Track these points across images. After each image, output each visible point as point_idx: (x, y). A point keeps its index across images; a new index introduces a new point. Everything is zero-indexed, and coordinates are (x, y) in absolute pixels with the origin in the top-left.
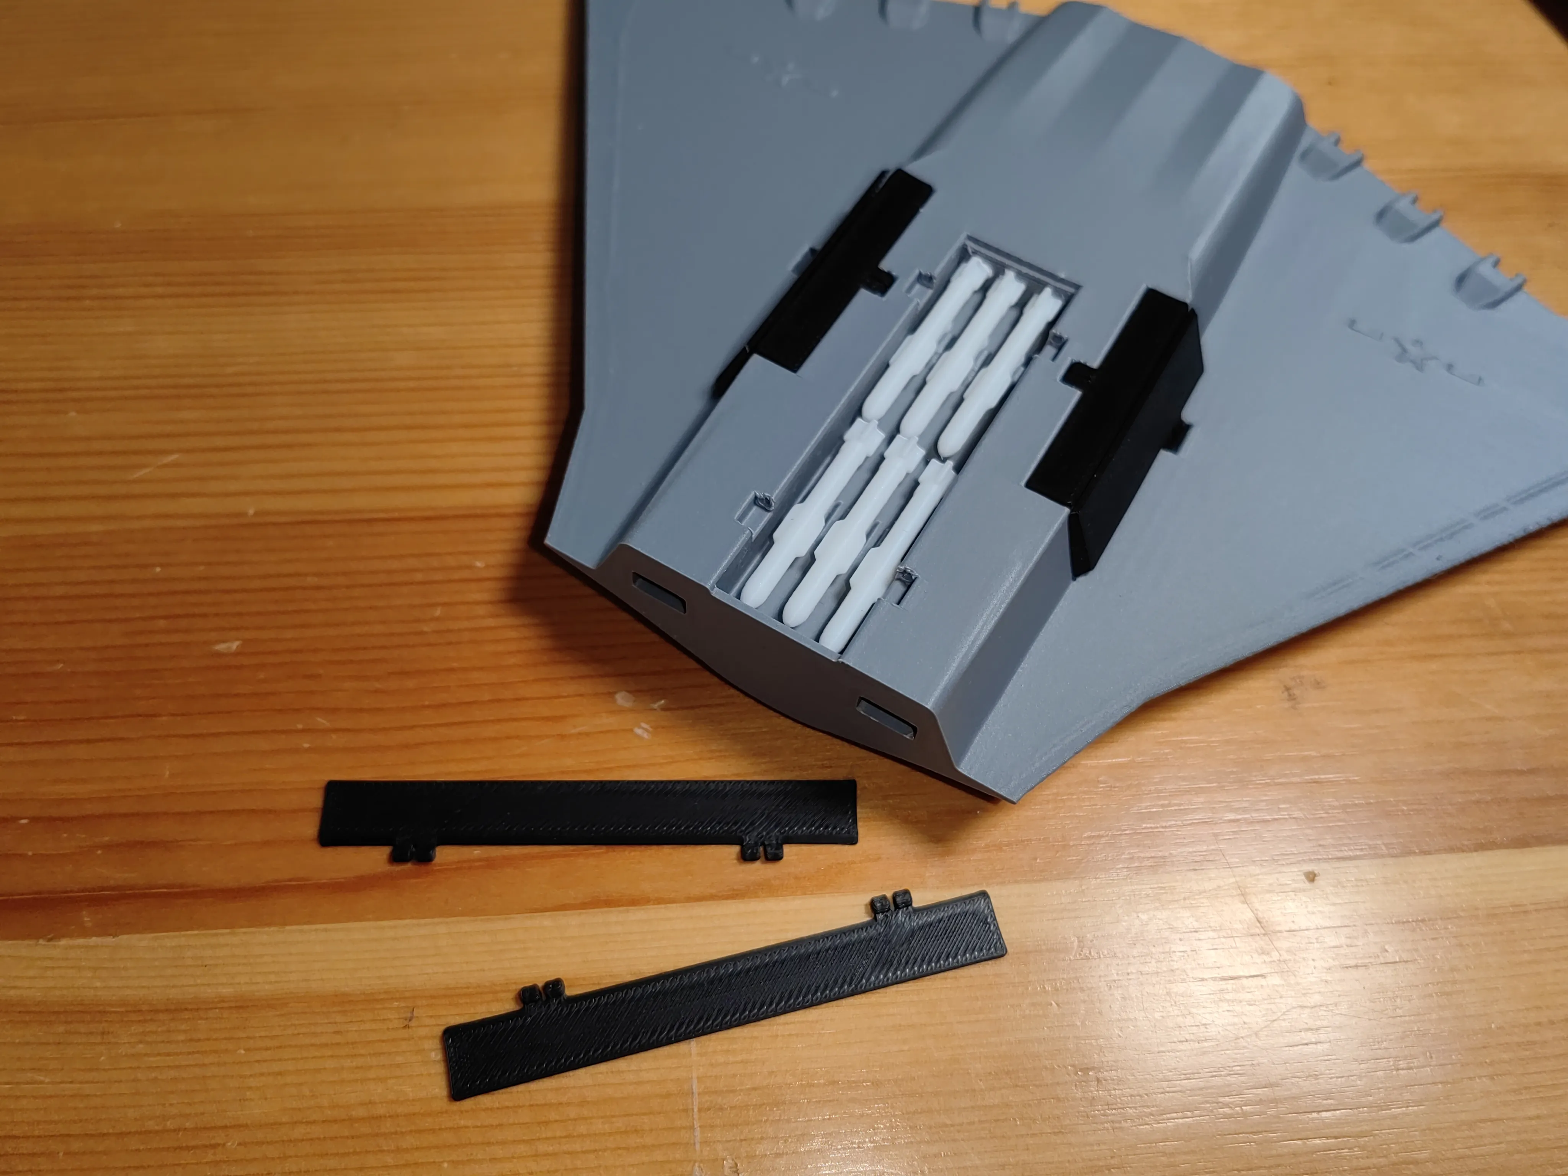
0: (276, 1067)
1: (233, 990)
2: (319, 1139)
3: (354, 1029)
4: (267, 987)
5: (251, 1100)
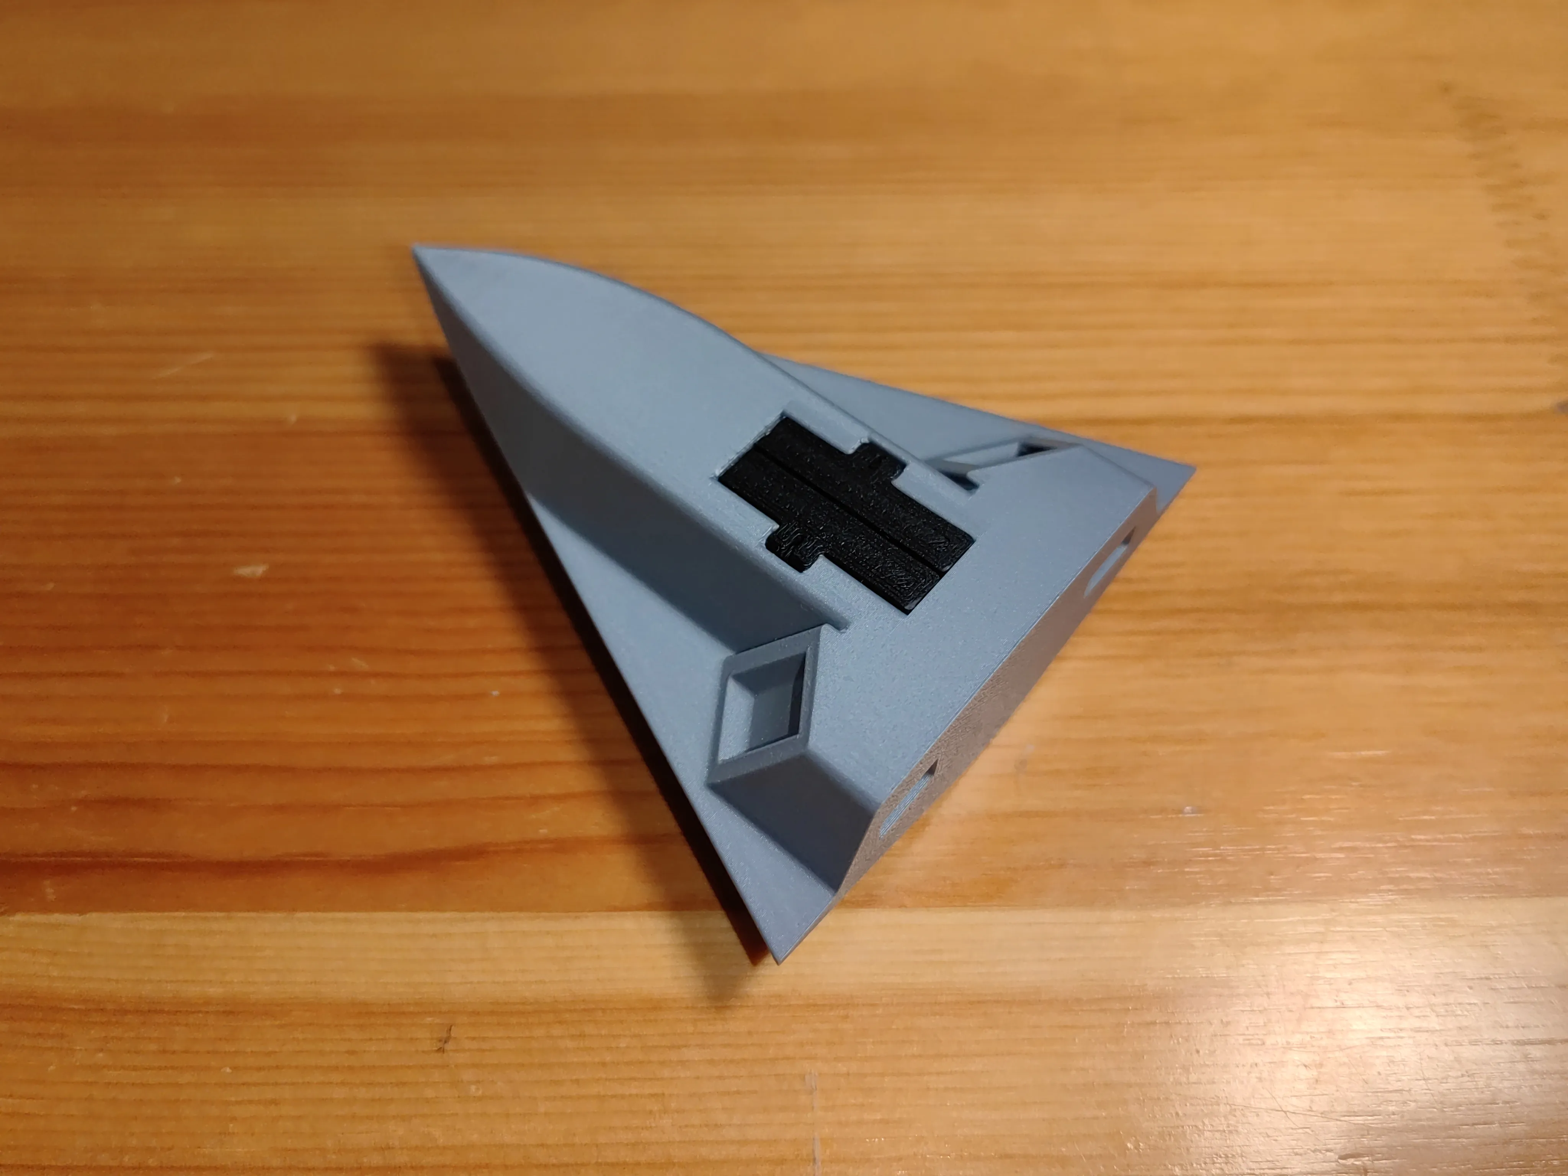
0: (269, 1093)
1: (222, 990)
3: (373, 1049)
4: (266, 989)
5: (234, 1134)
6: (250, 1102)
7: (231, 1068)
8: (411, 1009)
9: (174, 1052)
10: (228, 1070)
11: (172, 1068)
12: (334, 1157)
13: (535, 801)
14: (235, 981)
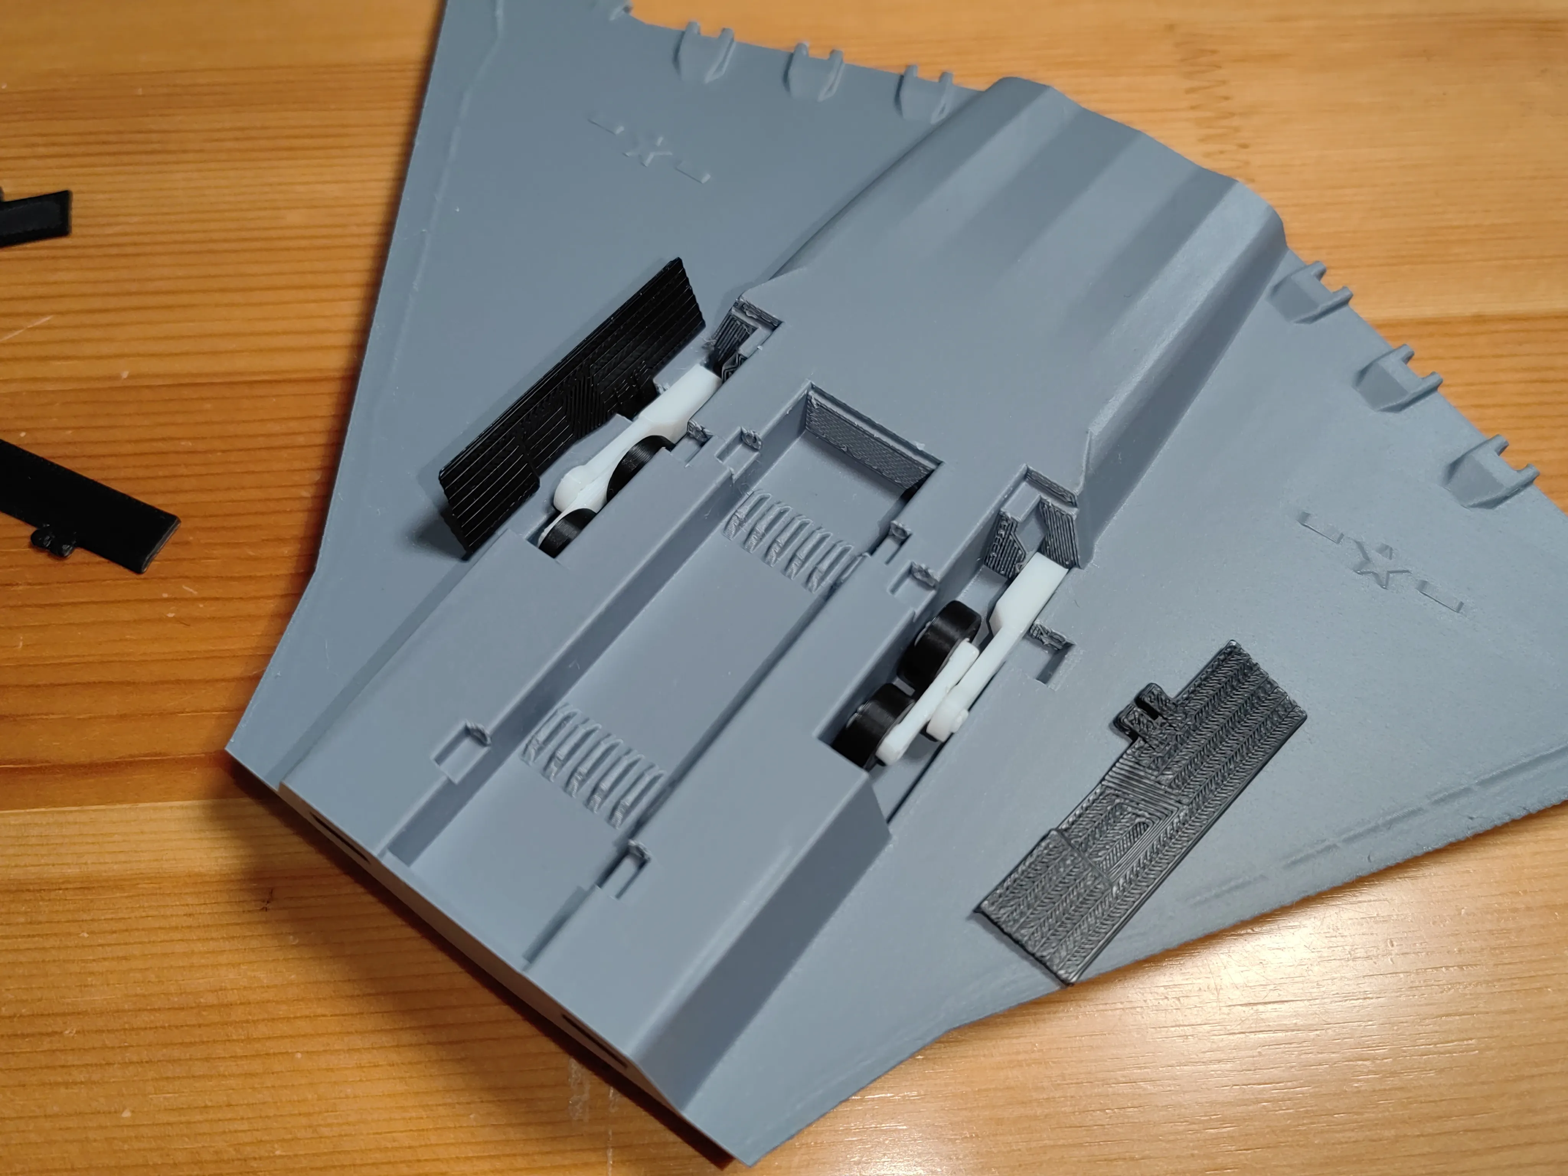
0: (120, 952)
1: (78, 870)
2: (164, 1027)
5: (92, 985)
6: (105, 959)
7: (88, 933)
9: (40, 923)
10: (86, 935)
11: (39, 935)
12: (176, 999)
14: (89, 862)
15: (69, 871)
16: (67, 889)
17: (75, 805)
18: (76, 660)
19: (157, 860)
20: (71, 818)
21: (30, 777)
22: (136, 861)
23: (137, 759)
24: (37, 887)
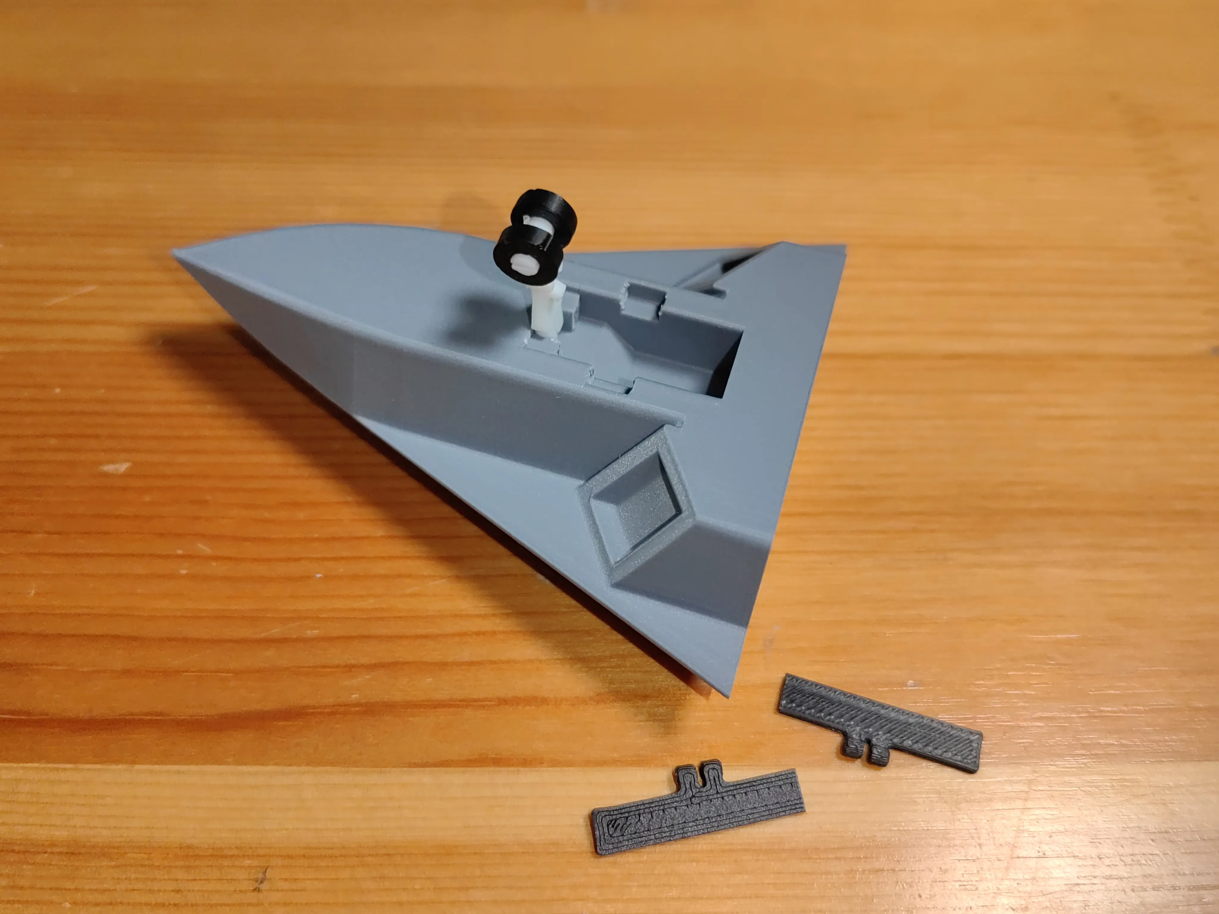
1: (66, 833)
3: (196, 888)
4: (105, 832)
7: (70, 903)
8: (231, 853)
9: (22, 888)
10: (68, 905)
11: (19, 902)
13: (350, 669)
14: (78, 826)
15: (57, 833)
16: (52, 853)
17: (69, 763)
18: (86, 611)
19: (148, 828)
20: (63, 776)
21: (27, 729)
22: (127, 828)
23: (137, 717)
24: (22, 848)
